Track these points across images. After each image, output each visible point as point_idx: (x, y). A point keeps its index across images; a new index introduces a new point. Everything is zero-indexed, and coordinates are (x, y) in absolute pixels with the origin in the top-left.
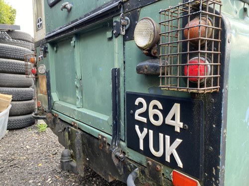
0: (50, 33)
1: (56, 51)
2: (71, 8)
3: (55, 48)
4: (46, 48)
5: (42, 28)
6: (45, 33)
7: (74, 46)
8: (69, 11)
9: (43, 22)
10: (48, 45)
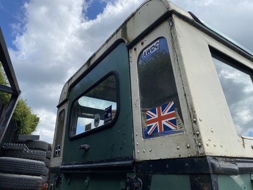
0: (66, 165)
1: (69, 184)
2: (88, 149)
3: (69, 180)
4: (60, 179)
5: (59, 156)
6: (61, 162)
7: (88, 186)
8: (87, 150)
9: (62, 150)
10: (62, 176)
